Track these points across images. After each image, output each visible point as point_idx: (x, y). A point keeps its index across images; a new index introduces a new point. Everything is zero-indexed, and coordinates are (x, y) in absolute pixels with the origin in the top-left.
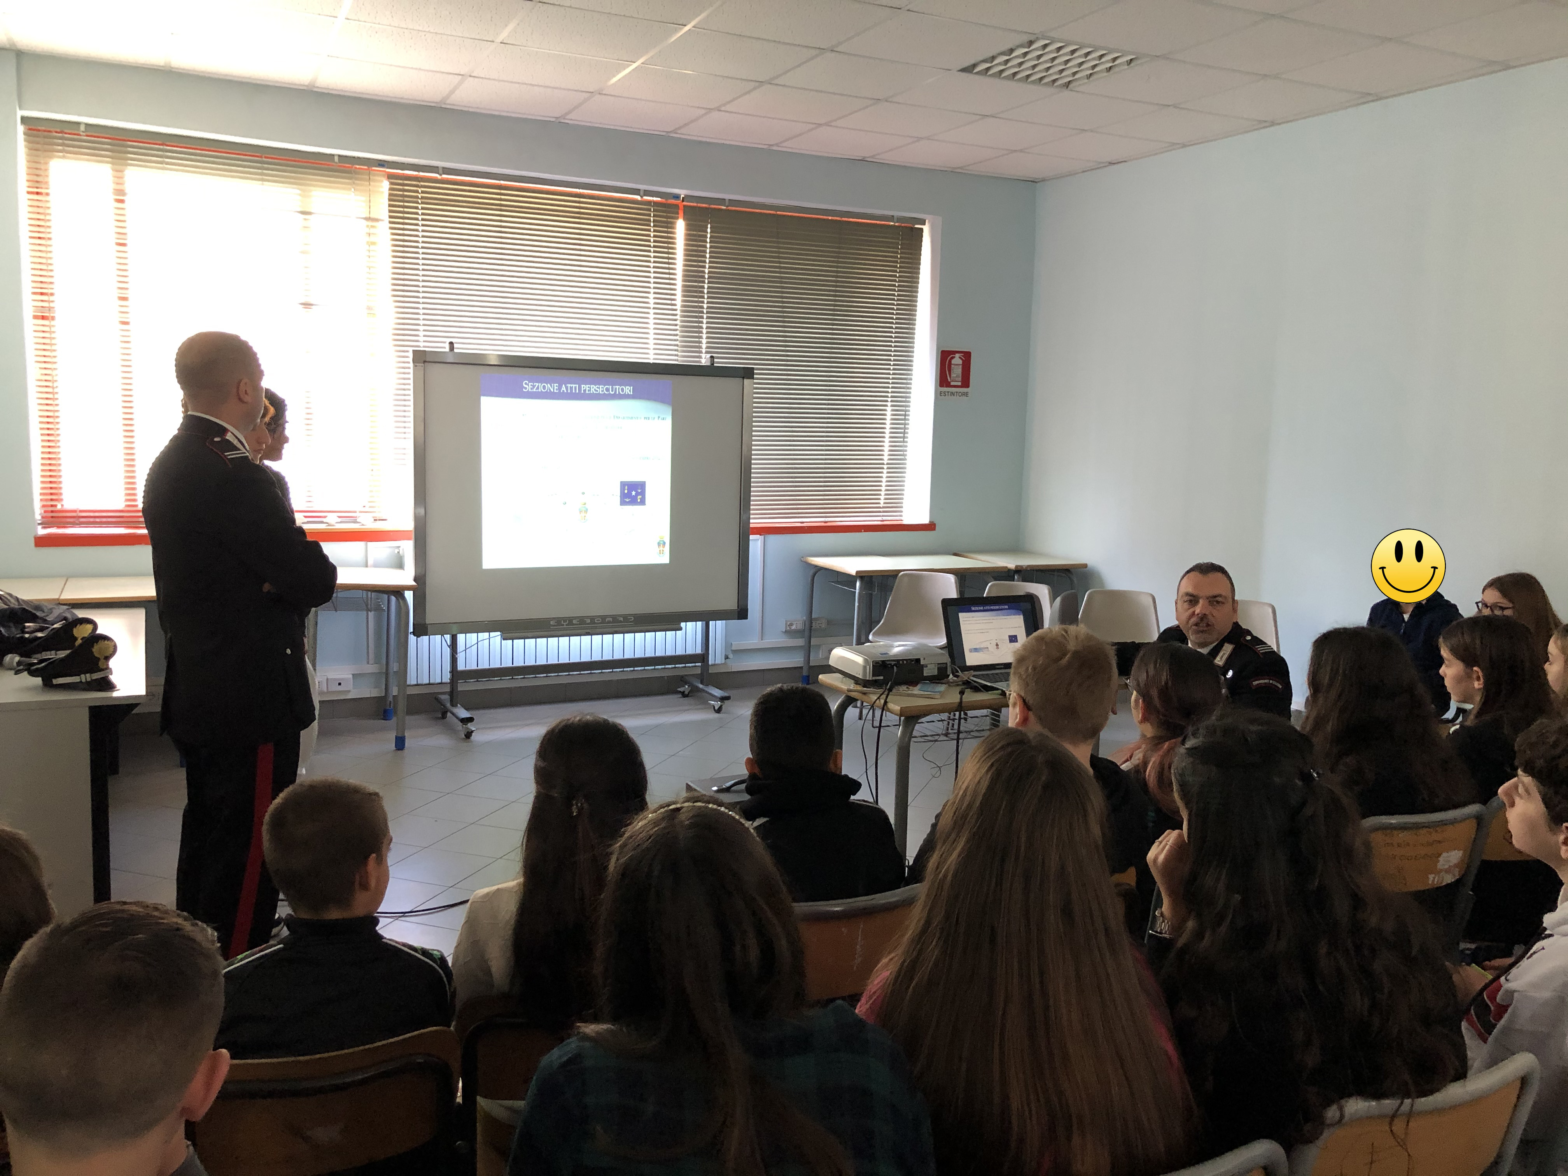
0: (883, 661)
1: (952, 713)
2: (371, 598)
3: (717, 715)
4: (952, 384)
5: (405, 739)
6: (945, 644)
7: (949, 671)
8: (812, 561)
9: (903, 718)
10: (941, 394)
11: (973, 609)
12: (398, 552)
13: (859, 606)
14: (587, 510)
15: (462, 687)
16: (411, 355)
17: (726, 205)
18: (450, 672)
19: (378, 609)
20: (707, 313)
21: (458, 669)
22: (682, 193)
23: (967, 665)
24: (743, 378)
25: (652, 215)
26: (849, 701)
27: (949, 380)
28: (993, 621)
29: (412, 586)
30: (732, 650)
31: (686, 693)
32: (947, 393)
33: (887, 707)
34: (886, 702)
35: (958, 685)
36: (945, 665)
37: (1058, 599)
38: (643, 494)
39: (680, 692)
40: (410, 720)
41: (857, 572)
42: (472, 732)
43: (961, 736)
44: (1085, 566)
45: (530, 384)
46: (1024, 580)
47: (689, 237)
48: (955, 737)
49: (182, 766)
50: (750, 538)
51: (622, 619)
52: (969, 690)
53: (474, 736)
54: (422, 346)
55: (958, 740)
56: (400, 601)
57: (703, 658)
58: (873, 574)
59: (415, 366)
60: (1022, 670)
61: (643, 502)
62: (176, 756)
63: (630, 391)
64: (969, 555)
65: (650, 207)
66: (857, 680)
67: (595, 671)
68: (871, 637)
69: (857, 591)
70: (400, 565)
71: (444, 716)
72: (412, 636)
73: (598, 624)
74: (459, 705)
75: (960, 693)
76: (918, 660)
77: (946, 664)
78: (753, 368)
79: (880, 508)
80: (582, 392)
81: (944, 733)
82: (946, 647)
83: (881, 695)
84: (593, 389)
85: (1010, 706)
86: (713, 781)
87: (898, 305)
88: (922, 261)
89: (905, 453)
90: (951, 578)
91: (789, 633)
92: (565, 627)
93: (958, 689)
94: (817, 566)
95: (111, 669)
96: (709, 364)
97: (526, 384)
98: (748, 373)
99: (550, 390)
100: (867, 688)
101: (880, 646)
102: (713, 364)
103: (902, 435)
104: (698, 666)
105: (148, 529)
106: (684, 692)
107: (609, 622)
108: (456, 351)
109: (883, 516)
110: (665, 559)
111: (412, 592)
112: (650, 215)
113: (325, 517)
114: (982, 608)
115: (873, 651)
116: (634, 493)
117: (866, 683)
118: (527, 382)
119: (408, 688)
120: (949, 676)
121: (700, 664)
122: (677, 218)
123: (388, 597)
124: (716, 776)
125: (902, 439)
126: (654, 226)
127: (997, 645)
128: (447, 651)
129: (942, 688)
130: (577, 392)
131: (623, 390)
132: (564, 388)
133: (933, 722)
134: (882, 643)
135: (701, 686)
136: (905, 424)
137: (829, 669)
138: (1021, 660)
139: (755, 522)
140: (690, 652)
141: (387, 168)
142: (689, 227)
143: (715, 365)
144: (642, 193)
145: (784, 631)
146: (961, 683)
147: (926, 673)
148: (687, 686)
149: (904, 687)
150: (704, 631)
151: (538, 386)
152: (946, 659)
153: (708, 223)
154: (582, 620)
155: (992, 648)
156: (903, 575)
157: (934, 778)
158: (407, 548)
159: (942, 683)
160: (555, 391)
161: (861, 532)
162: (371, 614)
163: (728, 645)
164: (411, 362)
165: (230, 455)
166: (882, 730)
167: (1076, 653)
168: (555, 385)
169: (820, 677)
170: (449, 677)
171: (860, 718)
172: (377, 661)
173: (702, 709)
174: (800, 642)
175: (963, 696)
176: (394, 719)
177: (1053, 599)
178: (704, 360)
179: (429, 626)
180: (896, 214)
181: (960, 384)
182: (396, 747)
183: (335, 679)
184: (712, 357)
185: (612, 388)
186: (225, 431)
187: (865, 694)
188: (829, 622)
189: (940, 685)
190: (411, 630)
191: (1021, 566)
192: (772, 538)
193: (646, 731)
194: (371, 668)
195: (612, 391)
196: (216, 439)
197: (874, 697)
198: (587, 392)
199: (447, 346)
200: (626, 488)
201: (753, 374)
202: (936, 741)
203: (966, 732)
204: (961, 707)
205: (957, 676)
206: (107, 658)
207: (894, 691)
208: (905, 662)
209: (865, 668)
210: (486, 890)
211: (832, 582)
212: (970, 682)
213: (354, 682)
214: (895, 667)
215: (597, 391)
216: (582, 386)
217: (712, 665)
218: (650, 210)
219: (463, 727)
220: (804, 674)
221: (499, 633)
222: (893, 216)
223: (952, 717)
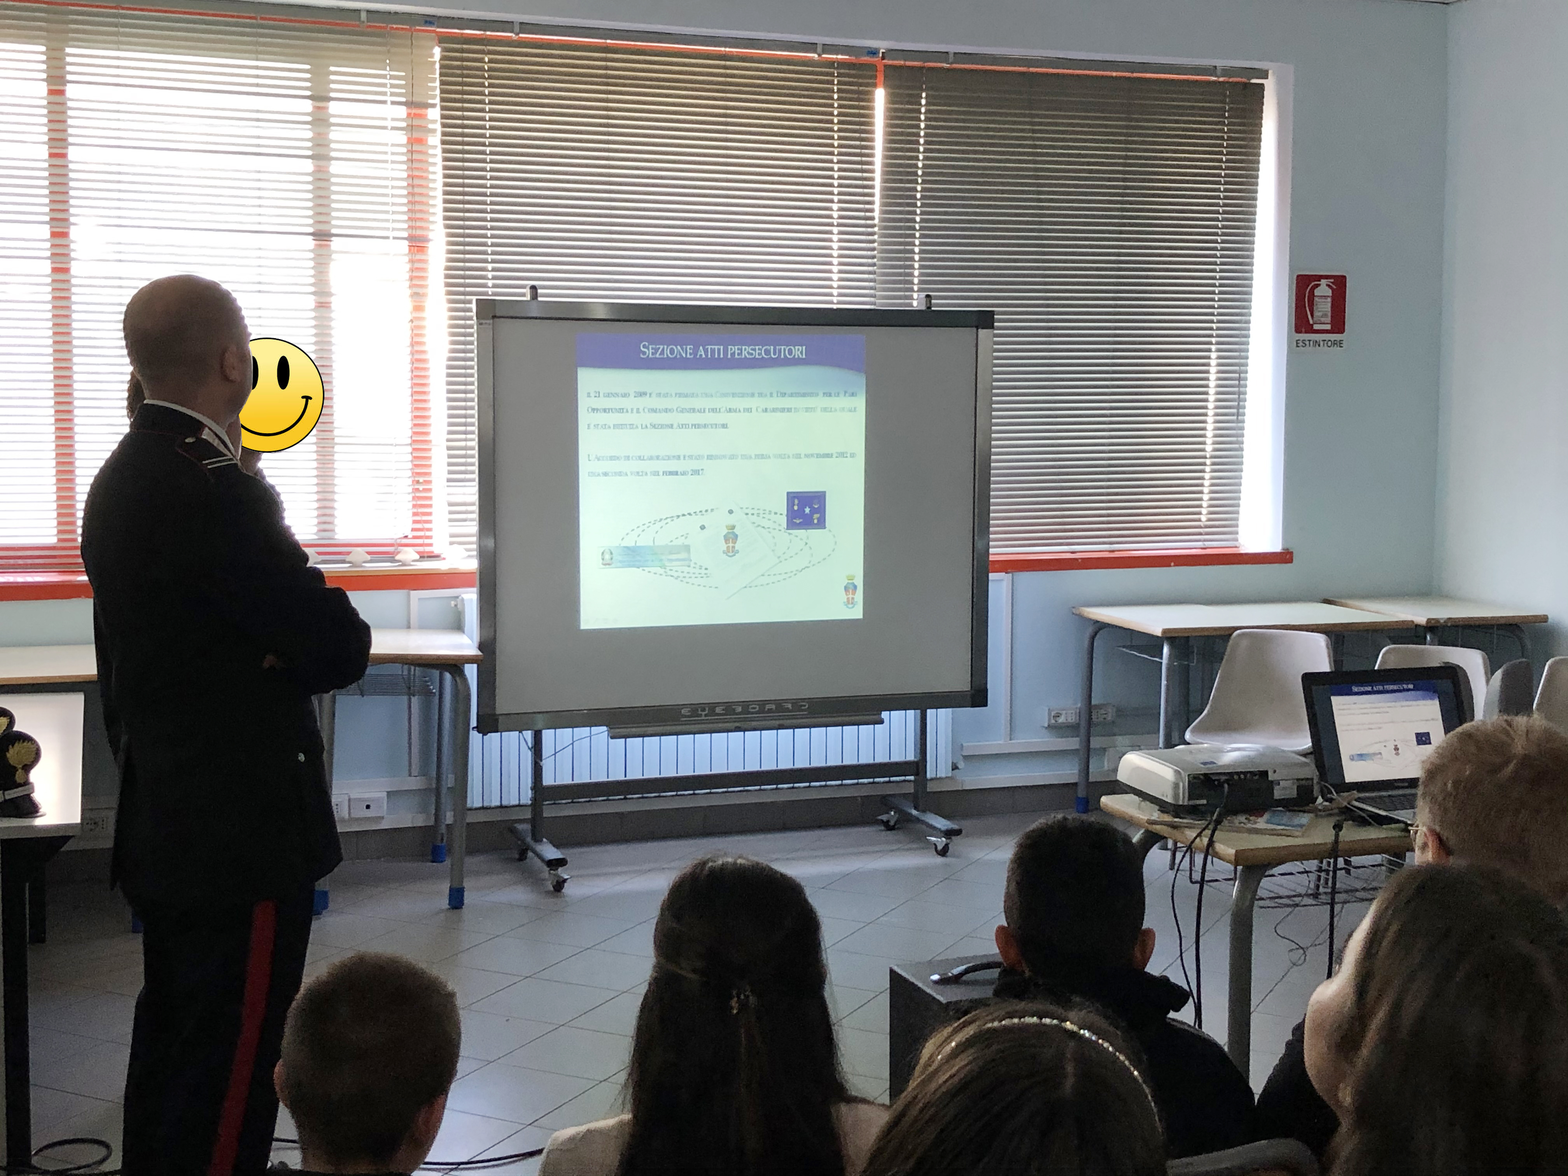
0: (1205, 775)
1: (1325, 861)
2: (414, 675)
3: (940, 860)
4: (1316, 327)
5: (463, 891)
6: (1309, 748)
7: (1316, 789)
8: (1089, 613)
9: (1240, 868)
10: (1297, 343)
11: (1355, 689)
12: (456, 606)
13: (1168, 686)
14: (737, 536)
15: (549, 812)
16: (474, 306)
17: (951, 60)
18: (532, 789)
19: (427, 693)
20: (921, 228)
21: (544, 784)
22: (882, 45)
23: (1347, 781)
24: (977, 328)
25: (836, 82)
26: (1152, 839)
27: (1311, 322)
28: (1387, 710)
29: (477, 656)
30: (963, 756)
31: (892, 823)
32: (1307, 343)
33: (1214, 849)
34: (1211, 843)
35: (1331, 815)
36: (1310, 783)
37: (1499, 674)
38: (822, 510)
39: (882, 821)
40: (471, 862)
41: (1165, 631)
42: (565, 881)
43: (1339, 897)
44: (1545, 619)
45: (650, 347)
46: (1442, 643)
47: (892, 114)
48: (1328, 899)
49: (135, 931)
50: (990, 578)
51: (790, 706)
52: (1351, 822)
53: (568, 889)
54: (491, 290)
55: (1332, 905)
56: (458, 679)
57: (917, 767)
58: (1189, 634)
59: (480, 324)
60: (1435, 789)
61: (821, 524)
62: (128, 913)
63: (802, 353)
64: (1349, 602)
65: (832, 70)
66: (1163, 806)
67: (749, 788)
68: (1188, 736)
69: (1165, 661)
70: (458, 626)
71: (522, 856)
72: (475, 732)
73: (753, 713)
74: (544, 840)
75: (1334, 828)
76: (1264, 774)
77: (1312, 779)
78: (993, 311)
79: (1200, 527)
80: (729, 356)
81: (1310, 892)
82: (1311, 753)
83: (1204, 829)
84: (746, 351)
85: (1416, 849)
86: (932, 965)
87: (1225, 205)
88: (1263, 136)
89: (1240, 439)
90: (1321, 640)
91: (1055, 728)
92: (703, 718)
93: (1332, 821)
94: (1097, 622)
95: (31, 783)
96: (923, 308)
97: (644, 346)
98: (985, 320)
99: (680, 354)
100: (1181, 818)
101: (1200, 751)
102: (929, 308)
103: (1235, 411)
104: (910, 781)
105: (88, 575)
106: (888, 821)
107: (770, 711)
108: (540, 299)
109: (1205, 540)
110: (857, 613)
111: (475, 666)
112: (832, 83)
113: (349, 553)
114: (1369, 689)
115: (1189, 758)
116: (807, 510)
117: (1176, 810)
118: (647, 344)
119: (469, 812)
120: (1317, 798)
121: (912, 778)
122: (875, 86)
123: (440, 673)
124: (939, 958)
125: (1235, 418)
126: (839, 99)
127: (1396, 749)
128: (528, 757)
129: (1304, 819)
130: (722, 356)
131: (790, 352)
132: (701, 352)
133: (1292, 874)
134: (1206, 745)
135: (914, 812)
136: (1239, 393)
137: (1116, 787)
138: (1433, 772)
139: (997, 551)
140: (896, 758)
141: (438, 27)
142: (892, 99)
143: (933, 309)
144: (819, 49)
145: (1046, 725)
146: (1336, 811)
147: (1278, 794)
148: (892, 813)
149: (1242, 818)
150: (919, 724)
151: (663, 349)
152: (1310, 771)
153: (923, 90)
154: (729, 707)
155: (1388, 752)
156: (1239, 635)
157: (1295, 968)
158: (470, 597)
159: (1304, 812)
160: (688, 356)
161: (1170, 566)
162: (415, 700)
163: (956, 746)
164: (475, 318)
165: (211, 464)
166: (1205, 887)
167: (1526, 761)
168: (688, 347)
169: (1104, 799)
170: (530, 796)
171: (1172, 868)
172: (424, 772)
173: (915, 849)
174: (1073, 743)
175: (1341, 833)
176: (448, 862)
177: (1490, 671)
178: (917, 302)
179: (500, 717)
180: (1220, 63)
181: (1328, 327)
182: (449, 904)
183: (360, 800)
184: (928, 296)
185: (775, 350)
186: (200, 426)
187: (1174, 827)
188: (1120, 712)
189: (1301, 814)
190: (474, 723)
191: (1437, 620)
192: (1025, 578)
193: (829, 883)
194: (414, 783)
195: (775, 354)
196: (189, 440)
197: (1191, 834)
198: (736, 356)
199: (527, 291)
200: (796, 502)
201: (993, 321)
202: (1297, 905)
203: (1346, 892)
204: (1335, 851)
205: (1331, 800)
206: (28, 768)
207: (1225, 822)
208: (1242, 776)
209: (1176, 786)
210: (570, 1131)
211: (1124, 647)
212: (1352, 810)
213: (388, 802)
214: (1226, 786)
215: (752, 354)
216: (729, 347)
217: (932, 779)
218: (832, 75)
219: (550, 873)
220: (1080, 795)
221: (605, 728)
222: (1215, 67)
223: (1324, 865)
